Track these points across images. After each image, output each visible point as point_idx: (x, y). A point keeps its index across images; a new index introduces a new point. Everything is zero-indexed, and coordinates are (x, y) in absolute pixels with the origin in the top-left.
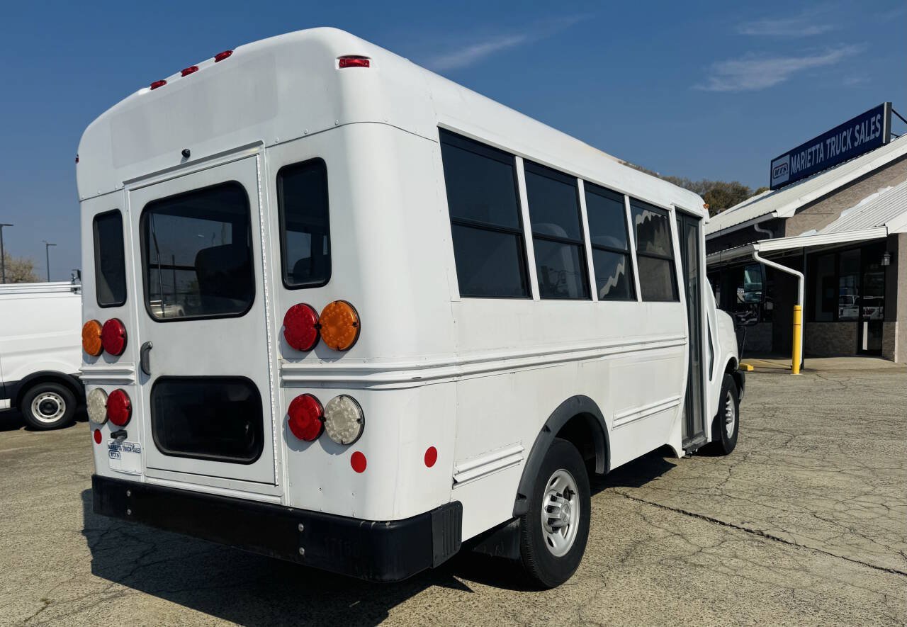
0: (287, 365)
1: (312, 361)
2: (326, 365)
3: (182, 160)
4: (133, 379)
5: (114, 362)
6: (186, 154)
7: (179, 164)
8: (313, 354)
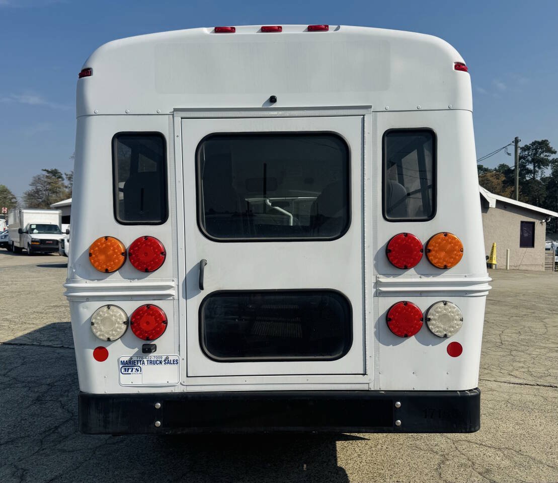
0: (383, 279)
1: (411, 276)
2: (425, 279)
3: (264, 104)
4: (174, 294)
5: (141, 279)
6: (273, 100)
7: (260, 106)
8: (412, 271)
